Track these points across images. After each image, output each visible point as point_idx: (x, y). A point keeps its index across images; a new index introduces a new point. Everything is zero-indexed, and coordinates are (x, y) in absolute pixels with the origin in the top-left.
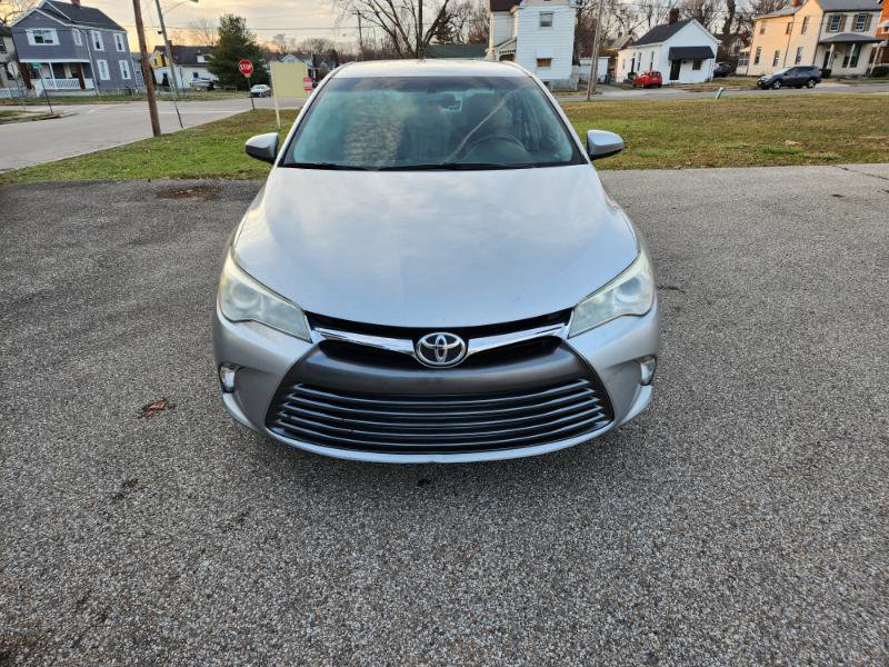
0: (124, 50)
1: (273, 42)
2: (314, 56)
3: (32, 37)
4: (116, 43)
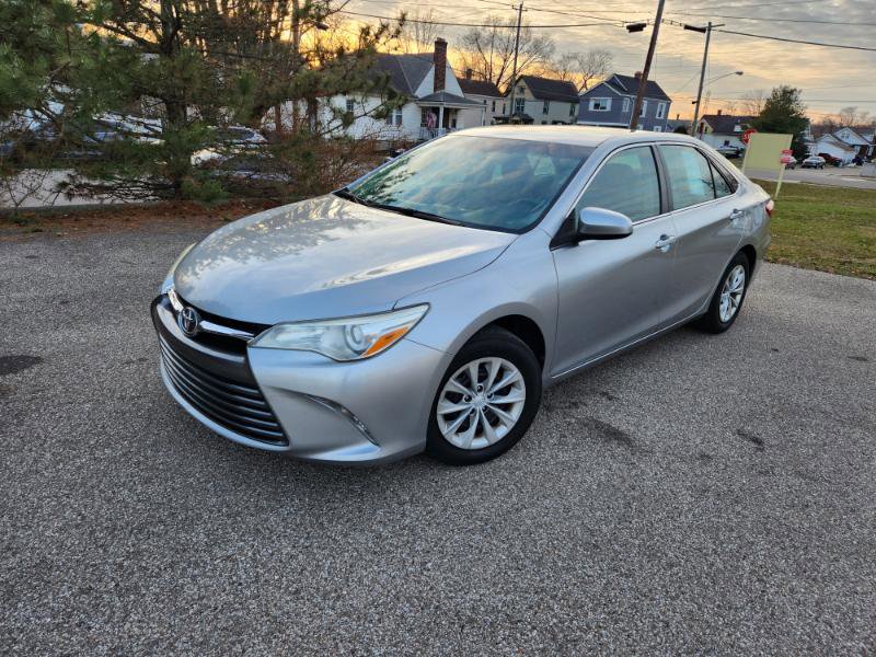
3: (592, 104)
4: (658, 111)
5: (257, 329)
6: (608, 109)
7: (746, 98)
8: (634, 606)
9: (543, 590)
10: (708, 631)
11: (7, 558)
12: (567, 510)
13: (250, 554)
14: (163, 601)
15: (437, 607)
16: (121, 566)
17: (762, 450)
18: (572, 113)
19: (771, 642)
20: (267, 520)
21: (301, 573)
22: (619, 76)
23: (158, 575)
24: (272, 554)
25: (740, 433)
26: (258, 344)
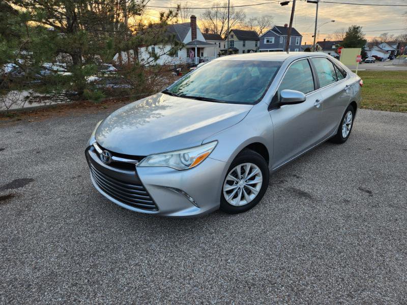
3: (265, 41)
4: (296, 41)
5: (139, 158)
6: (273, 42)
7: (337, 33)
8: (326, 272)
9: (283, 268)
10: (362, 281)
11: (35, 273)
12: (288, 231)
13: (146, 262)
14: (111, 286)
15: (236, 280)
16: (88, 272)
17: (372, 196)
18: (256, 45)
19: (392, 284)
20: (151, 245)
21: (171, 269)
22: (277, 27)
23: (106, 275)
24: (156, 261)
25: (360, 189)
26: (141, 165)
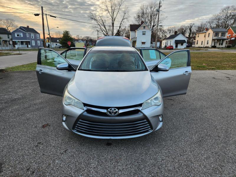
0: (39, 38)
1: (76, 37)
2: (86, 40)
3: (16, 35)
4: (37, 37)
6: (22, 36)
18: (9, 38)
22: (22, 27)
